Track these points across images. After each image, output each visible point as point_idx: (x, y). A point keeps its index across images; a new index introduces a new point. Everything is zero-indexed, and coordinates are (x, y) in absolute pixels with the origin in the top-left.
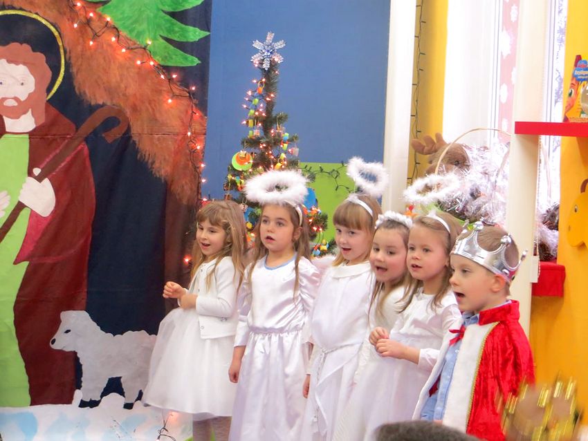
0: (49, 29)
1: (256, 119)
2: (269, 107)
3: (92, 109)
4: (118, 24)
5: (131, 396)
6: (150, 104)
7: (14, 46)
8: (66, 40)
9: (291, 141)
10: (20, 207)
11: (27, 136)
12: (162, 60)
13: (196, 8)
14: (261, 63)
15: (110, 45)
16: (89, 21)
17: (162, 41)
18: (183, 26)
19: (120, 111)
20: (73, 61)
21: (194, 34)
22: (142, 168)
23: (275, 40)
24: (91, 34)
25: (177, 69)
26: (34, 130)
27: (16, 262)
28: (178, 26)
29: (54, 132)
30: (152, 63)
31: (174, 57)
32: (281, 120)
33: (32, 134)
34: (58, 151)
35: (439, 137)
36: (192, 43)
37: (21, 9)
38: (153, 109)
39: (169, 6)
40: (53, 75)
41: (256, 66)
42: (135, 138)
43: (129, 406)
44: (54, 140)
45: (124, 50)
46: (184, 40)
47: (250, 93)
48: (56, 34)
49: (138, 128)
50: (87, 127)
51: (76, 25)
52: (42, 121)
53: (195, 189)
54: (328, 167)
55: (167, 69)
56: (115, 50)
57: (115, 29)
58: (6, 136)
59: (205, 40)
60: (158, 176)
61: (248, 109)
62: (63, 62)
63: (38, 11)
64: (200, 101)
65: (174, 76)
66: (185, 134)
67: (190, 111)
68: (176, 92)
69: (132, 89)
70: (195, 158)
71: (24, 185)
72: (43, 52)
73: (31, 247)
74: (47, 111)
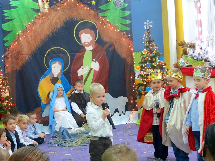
0: (94, 24)
2: (150, 38)
3: (106, 43)
4: (110, 21)
5: (121, 112)
6: (119, 40)
7: (86, 29)
8: (98, 26)
9: (156, 46)
10: (91, 69)
11: (91, 51)
12: (121, 29)
13: (128, 16)
14: (147, 27)
15: (109, 27)
16: (103, 21)
17: (120, 24)
18: (125, 20)
19: (113, 43)
20: (100, 31)
21: (128, 22)
22: (119, 56)
23: (150, 21)
24: (104, 24)
25: (125, 31)
27: (92, 83)
28: (124, 20)
30: (118, 30)
31: (124, 28)
32: (153, 41)
33: (92, 51)
34: (99, 54)
35: (184, 41)
36: (128, 24)
37: (87, 20)
38: (120, 42)
39: (121, 16)
40: (96, 35)
41: (145, 28)
42: (116, 49)
43: (120, 115)
44: (98, 51)
45: (112, 28)
46: (126, 24)
47: (145, 35)
48: (96, 25)
49: (117, 46)
50: (105, 47)
51: (100, 23)
52: (94, 47)
53: (132, 60)
55: (123, 31)
57: (110, 23)
58: (86, 52)
59: (131, 23)
60: (123, 58)
61: (145, 39)
62: (98, 32)
63: (91, 20)
64: (131, 39)
65: (125, 33)
66: (129, 47)
67: (129, 41)
68: (125, 37)
69: (115, 37)
70: (131, 52)
71: (91, 64)
72: (93, 30)
73: (95, 79)
74: (95, 45)
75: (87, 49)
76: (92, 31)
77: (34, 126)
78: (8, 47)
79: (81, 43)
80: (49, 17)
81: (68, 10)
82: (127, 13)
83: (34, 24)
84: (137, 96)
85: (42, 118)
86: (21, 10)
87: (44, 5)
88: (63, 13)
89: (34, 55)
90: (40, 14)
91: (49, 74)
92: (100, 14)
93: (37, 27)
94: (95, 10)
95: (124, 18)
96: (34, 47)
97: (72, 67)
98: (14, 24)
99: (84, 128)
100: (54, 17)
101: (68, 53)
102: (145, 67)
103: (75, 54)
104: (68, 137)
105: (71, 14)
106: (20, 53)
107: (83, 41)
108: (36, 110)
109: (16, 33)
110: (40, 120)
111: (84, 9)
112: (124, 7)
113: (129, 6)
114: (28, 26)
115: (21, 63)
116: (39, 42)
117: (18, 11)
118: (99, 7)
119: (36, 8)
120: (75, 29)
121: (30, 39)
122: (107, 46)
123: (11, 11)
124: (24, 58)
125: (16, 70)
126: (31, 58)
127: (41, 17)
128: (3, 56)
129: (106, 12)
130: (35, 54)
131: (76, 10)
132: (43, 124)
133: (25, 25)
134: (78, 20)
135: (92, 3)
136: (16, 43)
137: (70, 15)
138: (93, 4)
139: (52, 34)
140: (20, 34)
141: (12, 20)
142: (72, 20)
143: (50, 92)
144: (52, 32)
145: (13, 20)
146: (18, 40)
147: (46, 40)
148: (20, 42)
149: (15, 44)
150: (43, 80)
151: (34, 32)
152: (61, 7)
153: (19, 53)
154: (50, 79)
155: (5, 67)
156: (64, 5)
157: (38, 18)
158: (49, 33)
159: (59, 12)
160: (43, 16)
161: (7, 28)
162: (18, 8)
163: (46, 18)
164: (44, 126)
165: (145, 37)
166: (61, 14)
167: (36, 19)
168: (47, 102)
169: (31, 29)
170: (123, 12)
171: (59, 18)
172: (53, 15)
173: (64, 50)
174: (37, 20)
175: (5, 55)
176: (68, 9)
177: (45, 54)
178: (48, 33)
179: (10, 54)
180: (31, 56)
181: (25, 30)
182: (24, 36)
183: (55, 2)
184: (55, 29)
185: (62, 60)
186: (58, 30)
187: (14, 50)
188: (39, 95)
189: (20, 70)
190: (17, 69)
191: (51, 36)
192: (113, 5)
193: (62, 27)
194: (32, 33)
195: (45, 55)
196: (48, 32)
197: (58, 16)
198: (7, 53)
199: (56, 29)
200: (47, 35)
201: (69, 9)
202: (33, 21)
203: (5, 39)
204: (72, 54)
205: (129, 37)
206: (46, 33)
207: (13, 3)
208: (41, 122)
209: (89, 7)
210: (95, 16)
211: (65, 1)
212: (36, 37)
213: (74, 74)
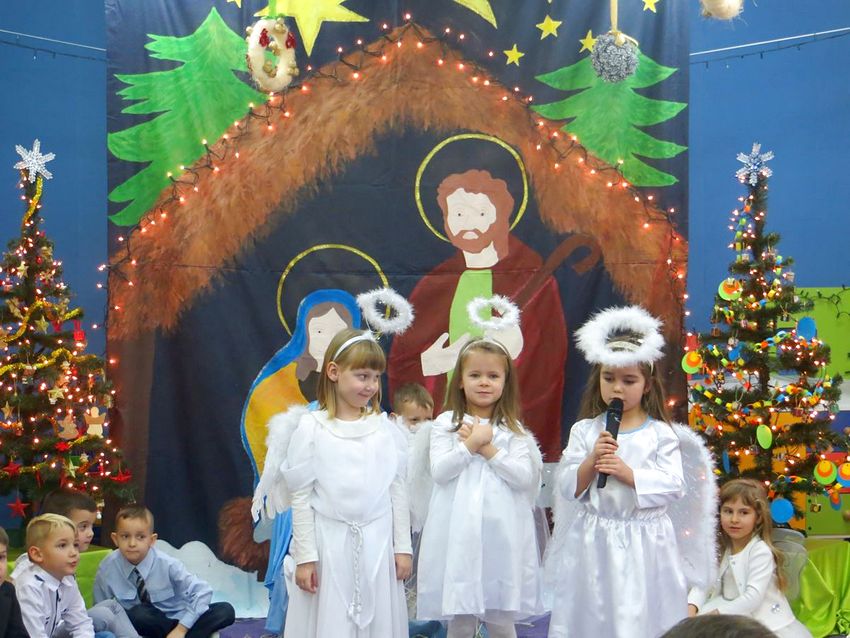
0: (509, 153)
1: (745, 242)
2: (759, 227)
3: (561, 238)
4: (584, 143)
6: (623, 229)
7: (472, 173)
8: (529, 164)
9: (785, 264)
11: (489, 272)
12: (636, 180)
13: (671, 121)
14: (748, 179)
15: (578, 167)
16: (553, 141)
17: (635, 159)
18: (657, 141)
19: (591, 240)
20: (536, 187)
21: (671, 150)
23: (762, 151)
24: (555, 155)
25: (653, 190)
26: (497, 265)
28: (652, 141)
29: (519, 266)
30: (625, 185)
31: (648, 176)
32: (772, 241)
33: (494, 269)
36: (669, 159)
37: (478, 132)
38: (628, 237)
39: (641, 120)
40: (516, 203)
41: (742, 181)
42: (609, 269)
44: (520, 274)
45: (593, 172)
46: (660, 157)
47: (736, 213)
48: (517, 157)
49: (612, 258)
50: (554, 260)
51: (539, 147)
52: (505, 254)
53: (678, 322)
54: (827, 292)
55: (642, 191)
56: (582, 172)
57: (581, 150)
58: (467, 272)
59: (684, 156)
61: (735, 231)
62: (526, 188)
63: (497, 134)
64: (680, 224)
65: (650, 198)
66: (663, 262)
67: (670, 237)
68: (653, 215)
69: (604, 214)
70: (677, 288)
72: (504, 179)
74: (510, 243)
75: (471, 259)
76: (502, 184)
78: (127, 231)
79: (445, 235)
80: (310, 111)
81: (395, 87)
82: (670, 109)
83: (242, 137)
85: (256, 547)
87: (271, 57)
88: (371, 95)
89: (233, 270)
90: (272, 97)
91: (297, 359)
92: (542, 109)
93: (255, 154)
94: (517, 89)
95: (655, 131)
98: (157, 137)
100: (332, 112)
101: (384, 272)
102: (720, 357)
103: (416, 277)
105: (407, 104)
106: (176, 258)
107: (454, 224)
108: (227, 507)
109: (164, 174)
110: (244, 555)
111: (469, 85)
112: (656, 81)
113: (681, 78)
114: (220, 146)
115: (177, 300)
116: (259, 216)
118: (539, 78)
120: (422, 169)
121: (222, 202)
122: (566, 250)
123: (151, 78)
124: (188, 283)
125: (160, 328)
126: (223, 285)
127: (276, 111)
128: (101, 269)
129: (569, 99)
130: (240, 267)
131: (432, 85)
132: (256, 572)
133: (204, 142)
134: (438, 129)
135: (506, 57)
136: (164, 215)
137: (402, 109)
138: (509, 62)
139: (316, 188)
140: (182, 177)
141: (151, 117)
142: (409, 128)
144: (318, 179)
145: (155, 120)
146: (172, 204)
147: (293, 209)
148: (177, 215)
149: (157, 219)
150: (266, 381)
151: (243, 174)
152: (368, 71)
153: (173, 256)
154: (299, 381)
155: (111, 312)
156: (381, 64)
157: (263, 113)
158: (305, 180)
159: (354, 91)
160: (282, 108)
161: (129, 148)
162: (179, 69)
163: (298, 115)
165: (737, 221)
166: (362, 103)
167: (253, 118)
169: (226, 161)
170: (650, 105)
171: (353, 119)
172: (329, 104)
173: (366, 257)
174: (257, 121)
175: (114, 262)
176: (395, 82)
177: (282, 272)
178: (301, 183)
179: (134, 262)
180: (223, 275)
181: (205, 163)
183: (340, 50)
184: (334, 165)
186: (343, 169)
187: (152, 243)
188: (247, 445)
189: (174, 332)
190: (164, 327)
191: (311, 195)
193: (364, 159)
194: (234, 177)
195: (284, 277)
196: (301, 177)
197: (348, 110)
198: (123, 254)
199: (338, 165)
200: (297, 189)
201: (401, 80)
202: (238, 127)
203: (116, 196)
204: (398, 277)
205: (671, 218)
206: (295, 181)
207: (161, 46)
208: (251, 564)
209: (490, 76)
210: (515, 117)
211: (383, 46)
212: (249, 195)
213: (407, 365)
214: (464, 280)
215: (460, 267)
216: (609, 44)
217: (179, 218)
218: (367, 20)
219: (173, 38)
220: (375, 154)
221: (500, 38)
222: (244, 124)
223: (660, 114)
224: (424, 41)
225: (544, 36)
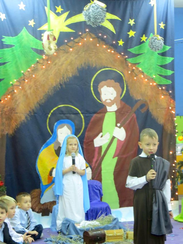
0: (120, 74)
3: (136, 101)
4: (144, 71)
6: (155, 98)
7: (109, 81)
8: (126, 78)
10: (114, 138)
11: (114, 113)
12: (159, 82)
13: (170, 63)
15: (141, 78)
16: (133, 71)
17: (158, 76)
18: (166, 70)
19: (146, 102)
20: (129, 85)
21: (169, 73)
22: (154, 121)
24: (134, 75)
25: (164, 85)
26: (117, 110)
27: (114, 157)
28: (163, 70)
29: (124, 110)
30: (155, 84)
31: (163, 81)
33: (116, 112)
34: (125, 117)
36: (169, 76)
37: (110, 68)
38: (156, 100)
39: (160, 63)
40: (122, 90)
42: (150, 111)
44: (124, 113)
45: (146, 80)
46: (166, 75)
48: (123, 75)
49: (152, 107)
50: (135, 108)
51: (130, 72)
52: (119, 107)
53: (172, 127)
55: (161, 86)
56: (143, 80)
57: (142, 73)
58: (108, 113)
59: (173, 74)
60: (160, 123)
62: (125, 85)
63: (116, 68)
64: (173, 96)
65: (164, 88)
66: (169, 108)
67: (169, 100)
68: (164, 93)
69: (149, 93)
70: (172, 116)
71: (114, 130)
72: (119, 82)
73: (118, 152)
74: (121, 103)
75: (109, 109)
76: (118, 84)
77: (27, 213)
79: (101, 101)
80: (57, 61)
81: (84, 53)
82: (169, 60)
83: (35, 70)
84: (178, 180)
85: (41, 205)
86: (17, 50)
87: (49, 43)
88: (76, 56)
90: (44, 57)
91: (54, 143)
92: (130, 60)
93: (39, 76)
94: (122, 54)
95: (164, 66)
96: (34, 103)
97: (86, 133)
98: (7, 70)
99: (99, 221)
101: (82, 113)
103: (92, 115)
104: (75, 233)
106: (14, 110)
107: (104, 97)
108: (32, 192)
109: (9, 83)
110: (37, 208)
111: (107, 52)
112: (165, 51)
113: (172, 50)
114: (27, 73)
115: (14, 125)
116: (41, 96)
117: (13, 51)
118: (129, 50)
119: (39, 48)
120: (93, 80)
121: (29, 92)
122: (137, 106)
123: (4, 51)
124: (18, 119)
125: (7, 134)
126: (29, 119)
127: (46, 61)
129: (139, 57)
130: (35, 113)
131: (95, 53)
132: (41, 213)
133: (22, 72)
134: (98, 67)
135: (118, 43)
136: (9, 96)
137: (87, 60)
138: (119, 45)
139: (60, 86)
140: (15, 83)
141: (4, 63)
142: (89, 66)
143: (53, 168)
144: (60, 83)
145: (5, 65)
146: (12, 93)
147: (52, 93)
148: (14, 96)
149: (7, 97)
150: (44, 150)
151: (35, 82)
152: (74, 48)
153: (12, 110)
154: (55, 150)
156: (79, 46)
157: (41, 62)
159: (71, 54)
160: (47, 60)
162: (14, 47)
163: (53, 62)
164: (42, 215)
166: (73, 58)
167: (38, 64)
168: (48, 182)
169: (30, 78)
170: (163, 58)
171: (70, 64)
172: (63, 59)
173: (76, 109)
174: (40, 65)
177: (49, 114)
178: (55, 85)
180: (29, 116)
181: (23, 79)
182: (20, 87)
183: (66, 41)
184: (65, 79)
185: (73, 123)
186: (68, 80)
187: (5, 106)
188: (38, 172)
189: (13, 135)
190: (9, 133)
191: (58, 89)
192: (149, 47)
193: (75, 77)
194: (32, 83)
195: (49, 116)
196: (55, 83)
197: (69, 61)
199: (67, 79)
200: (53, 87)
201: (85, 51)
202: (34, 67)
204: (87, 115)
205: (170, 94)
206: (52, 84)
207: (7, 40)
208: (39, 211)
209: (114, 49)
210: (122, 62)
211: (80, 40)
212: (37, 89)
213: (89, 143)
214: (107, 116)
215: (105, 111)
216: (155, 39)
217: (15, 97)
218: (74, 31)
219: (11, 37)
220: (78, 75)
221: (117, 37)
222: (36, 65)
223: (167, 61)
224: (93, 38)
225: (130, 36)
